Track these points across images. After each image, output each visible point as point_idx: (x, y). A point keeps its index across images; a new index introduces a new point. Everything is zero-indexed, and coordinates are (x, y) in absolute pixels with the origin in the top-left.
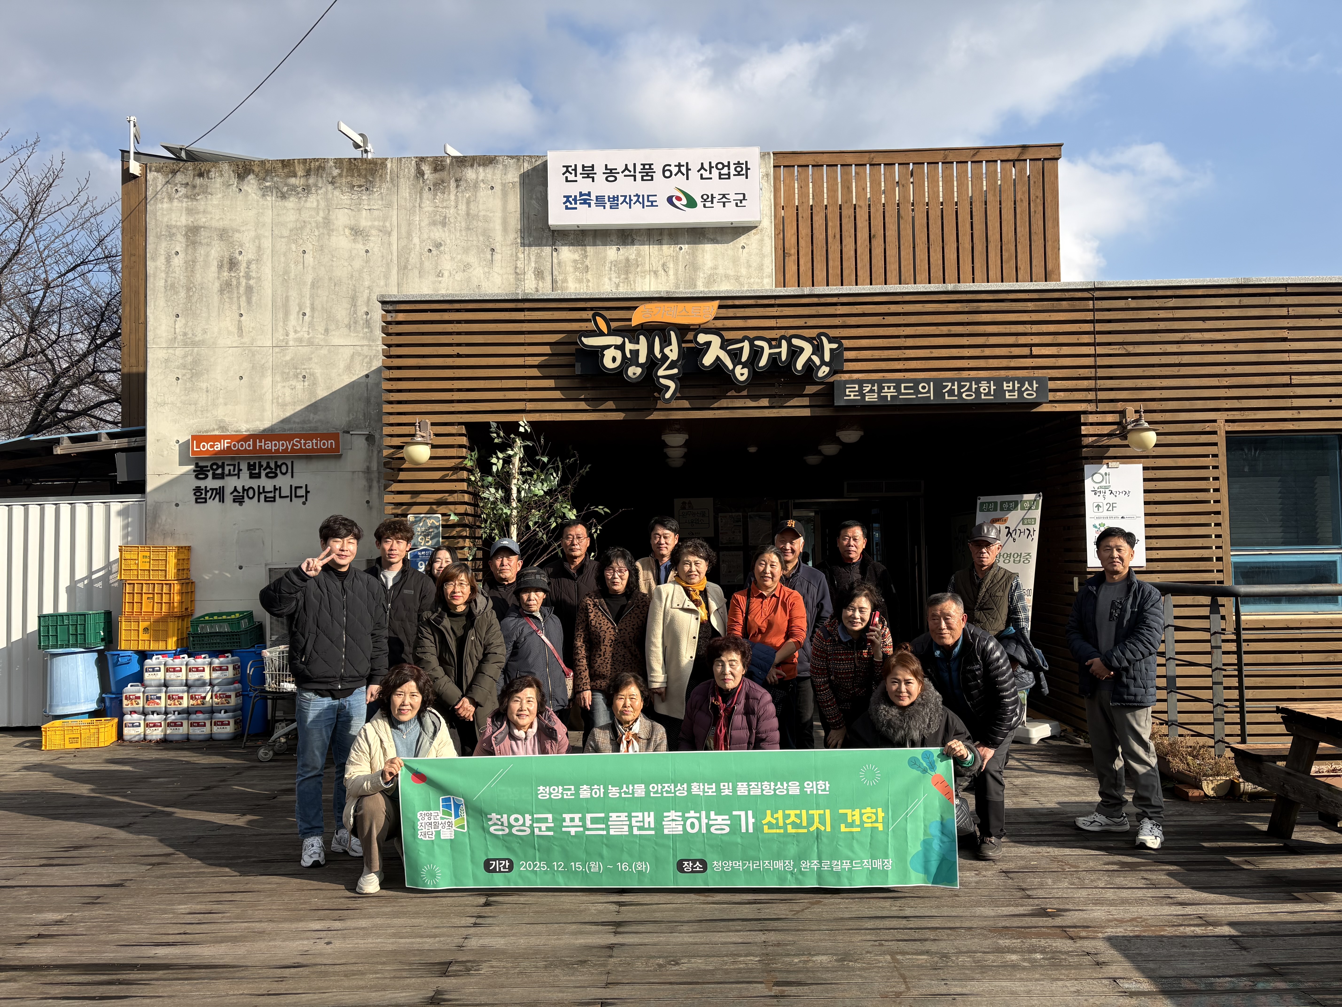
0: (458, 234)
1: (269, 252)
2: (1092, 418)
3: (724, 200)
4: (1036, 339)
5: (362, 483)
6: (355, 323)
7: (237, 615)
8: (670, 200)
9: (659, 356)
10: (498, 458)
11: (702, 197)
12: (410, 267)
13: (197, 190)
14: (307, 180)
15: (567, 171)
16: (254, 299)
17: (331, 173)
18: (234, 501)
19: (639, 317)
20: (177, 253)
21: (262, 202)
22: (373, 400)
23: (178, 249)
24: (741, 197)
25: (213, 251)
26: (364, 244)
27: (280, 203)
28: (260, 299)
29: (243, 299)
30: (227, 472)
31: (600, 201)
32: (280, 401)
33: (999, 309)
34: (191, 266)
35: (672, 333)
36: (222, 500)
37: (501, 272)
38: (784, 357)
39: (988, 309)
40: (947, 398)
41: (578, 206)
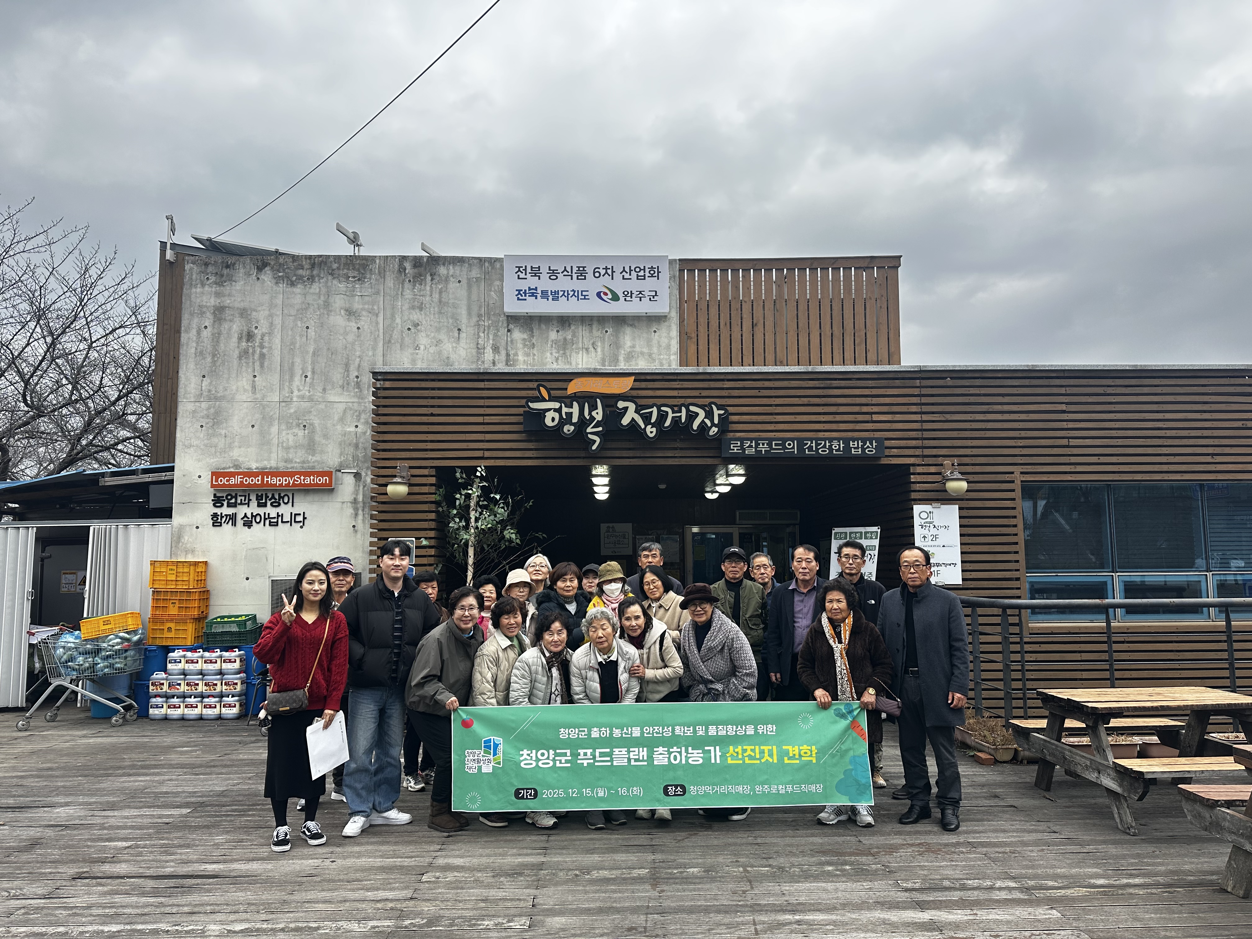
0: (432, 317)
1: (279, 327)
2: (919, 469)
3: (640, 295)
4: (875, 409)
5: (350, 511)
6: (348, 384)
7: (244, 618)
8: (599, 295)
9: (588, 418)
10: (461, 494)
11: (624, 293)
12: (393, 341)
13: (224, 279)
14: (312, 272)
15: (519, 270)
16: (266, 364)
17: (331, 267)
18: (244, 525)
19: (573, 387)
20: (206, 327)
21: (275, 288)
22: (360, 445)
23: (206, 324)
24: (654, 293)
25: (234, 326)
26: (356, 323)
27: (290, 289)
28: (271, 364)
29: (257, 364)
30: (239, 501)
31: (544, 294)
32: (284, 445)
33: (847, 385)
34: (216, 338)
35: (598, 400)
36: (234, 524)
37: (465, 347)
38: (683, 420)
39: (838, 385)
40: (807, 452)
41: (527, 297)
